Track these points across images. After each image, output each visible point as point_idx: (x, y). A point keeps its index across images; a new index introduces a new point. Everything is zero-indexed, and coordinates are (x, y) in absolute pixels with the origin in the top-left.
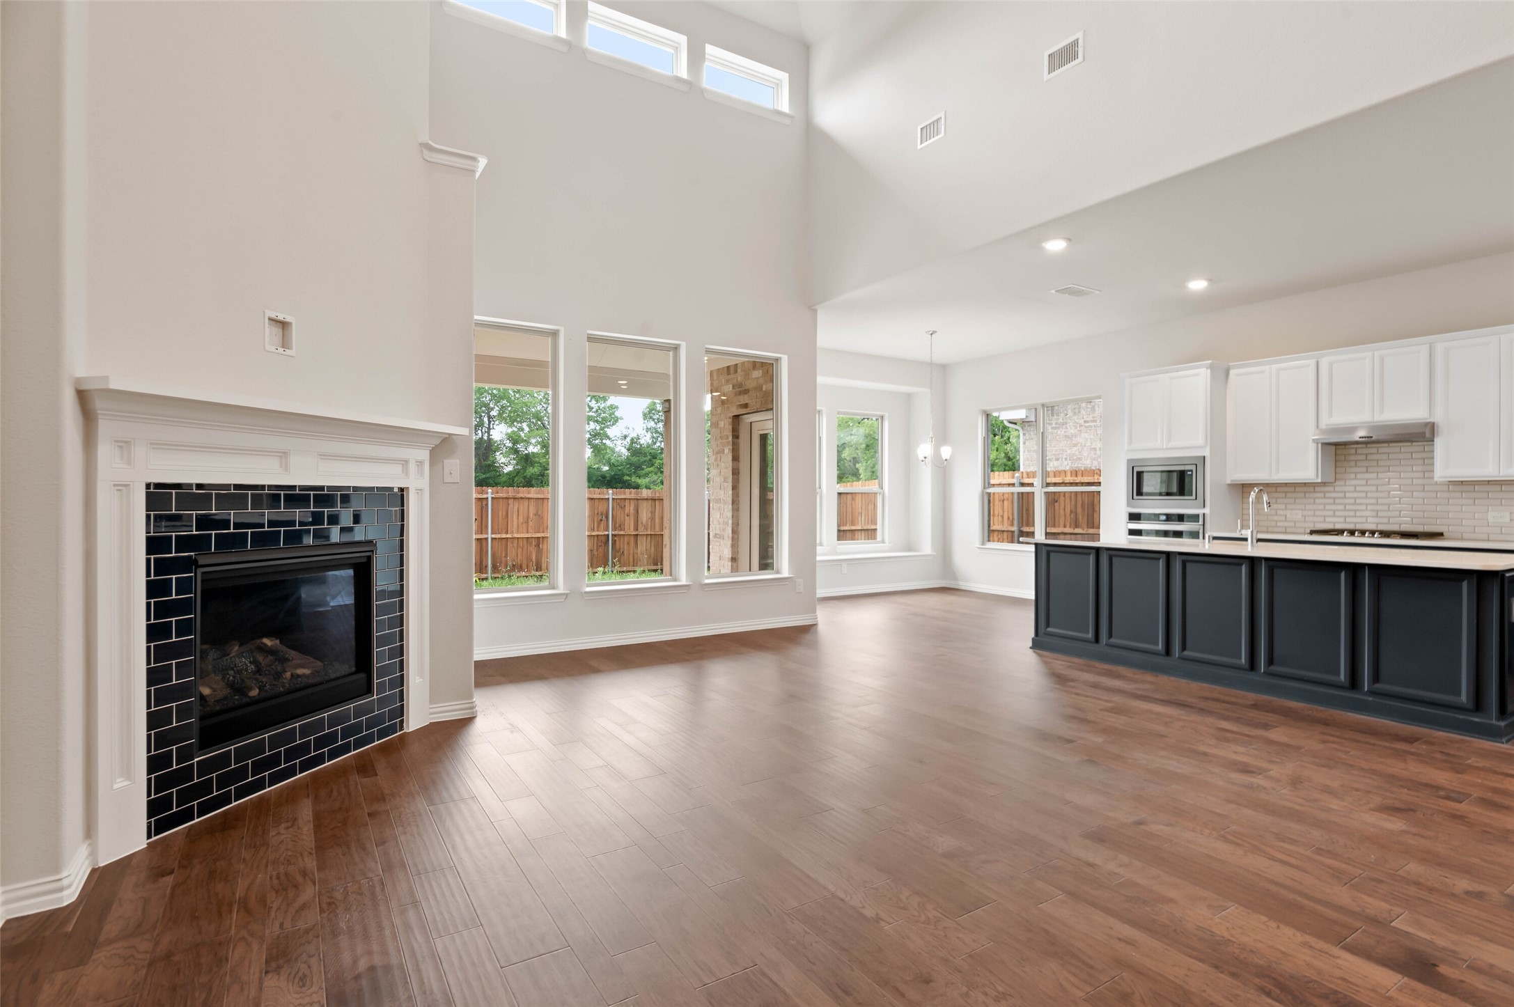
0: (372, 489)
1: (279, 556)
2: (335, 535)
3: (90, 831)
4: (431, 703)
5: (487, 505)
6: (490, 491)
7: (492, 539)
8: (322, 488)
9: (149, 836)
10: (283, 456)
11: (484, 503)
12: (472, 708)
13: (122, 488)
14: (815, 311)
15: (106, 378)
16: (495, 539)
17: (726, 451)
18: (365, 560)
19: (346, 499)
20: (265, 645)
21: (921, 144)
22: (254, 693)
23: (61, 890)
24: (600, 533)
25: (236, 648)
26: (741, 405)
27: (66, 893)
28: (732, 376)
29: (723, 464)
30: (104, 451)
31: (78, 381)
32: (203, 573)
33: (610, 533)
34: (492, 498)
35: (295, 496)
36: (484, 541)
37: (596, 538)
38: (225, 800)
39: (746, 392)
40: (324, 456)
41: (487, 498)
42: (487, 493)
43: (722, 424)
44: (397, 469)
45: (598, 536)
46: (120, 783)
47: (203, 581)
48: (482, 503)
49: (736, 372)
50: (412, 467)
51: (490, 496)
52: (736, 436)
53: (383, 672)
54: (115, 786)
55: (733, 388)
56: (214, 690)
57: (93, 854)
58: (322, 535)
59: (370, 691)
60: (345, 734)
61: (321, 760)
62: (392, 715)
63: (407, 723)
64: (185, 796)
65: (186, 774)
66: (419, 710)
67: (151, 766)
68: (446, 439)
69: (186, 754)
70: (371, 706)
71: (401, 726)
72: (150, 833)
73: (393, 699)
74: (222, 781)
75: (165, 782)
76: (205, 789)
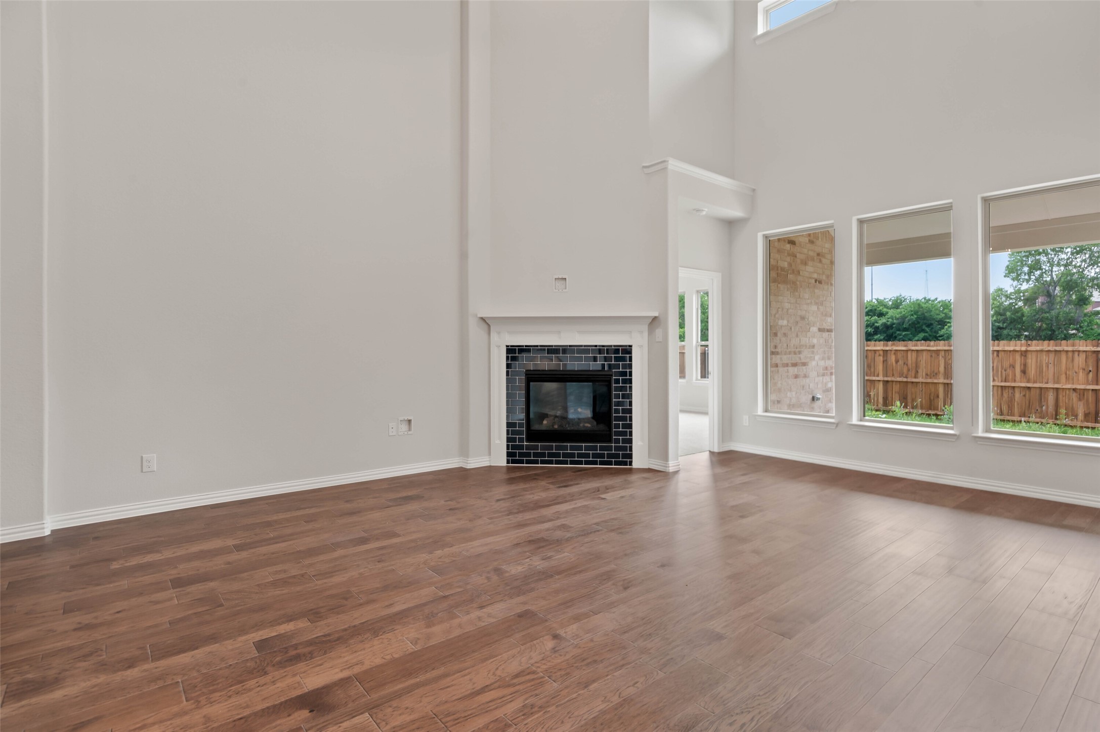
3: (490, 453)
10: (558, 333)
30: (493, 336)
31: (482, 314)
40: (580, 332)
44: (626, 336)
46: (498, 442)
50: (635, 334)
53: (618, 434)
59: (610, 441)
60: (594, 456)
61: (580, 463)
62: (625, 456)
63: (633, 463)
64: (521, 455)
65: (521, 447)
66: (640, 458)
67: (509, 440)
68: (655, 318)
69: (521, 440)
70: (610, 448)
71: (631, 463)
72: (508, 462)
73: (625, 449)
74: (536, 455)
75: (514, 447)
76: (529, 455)
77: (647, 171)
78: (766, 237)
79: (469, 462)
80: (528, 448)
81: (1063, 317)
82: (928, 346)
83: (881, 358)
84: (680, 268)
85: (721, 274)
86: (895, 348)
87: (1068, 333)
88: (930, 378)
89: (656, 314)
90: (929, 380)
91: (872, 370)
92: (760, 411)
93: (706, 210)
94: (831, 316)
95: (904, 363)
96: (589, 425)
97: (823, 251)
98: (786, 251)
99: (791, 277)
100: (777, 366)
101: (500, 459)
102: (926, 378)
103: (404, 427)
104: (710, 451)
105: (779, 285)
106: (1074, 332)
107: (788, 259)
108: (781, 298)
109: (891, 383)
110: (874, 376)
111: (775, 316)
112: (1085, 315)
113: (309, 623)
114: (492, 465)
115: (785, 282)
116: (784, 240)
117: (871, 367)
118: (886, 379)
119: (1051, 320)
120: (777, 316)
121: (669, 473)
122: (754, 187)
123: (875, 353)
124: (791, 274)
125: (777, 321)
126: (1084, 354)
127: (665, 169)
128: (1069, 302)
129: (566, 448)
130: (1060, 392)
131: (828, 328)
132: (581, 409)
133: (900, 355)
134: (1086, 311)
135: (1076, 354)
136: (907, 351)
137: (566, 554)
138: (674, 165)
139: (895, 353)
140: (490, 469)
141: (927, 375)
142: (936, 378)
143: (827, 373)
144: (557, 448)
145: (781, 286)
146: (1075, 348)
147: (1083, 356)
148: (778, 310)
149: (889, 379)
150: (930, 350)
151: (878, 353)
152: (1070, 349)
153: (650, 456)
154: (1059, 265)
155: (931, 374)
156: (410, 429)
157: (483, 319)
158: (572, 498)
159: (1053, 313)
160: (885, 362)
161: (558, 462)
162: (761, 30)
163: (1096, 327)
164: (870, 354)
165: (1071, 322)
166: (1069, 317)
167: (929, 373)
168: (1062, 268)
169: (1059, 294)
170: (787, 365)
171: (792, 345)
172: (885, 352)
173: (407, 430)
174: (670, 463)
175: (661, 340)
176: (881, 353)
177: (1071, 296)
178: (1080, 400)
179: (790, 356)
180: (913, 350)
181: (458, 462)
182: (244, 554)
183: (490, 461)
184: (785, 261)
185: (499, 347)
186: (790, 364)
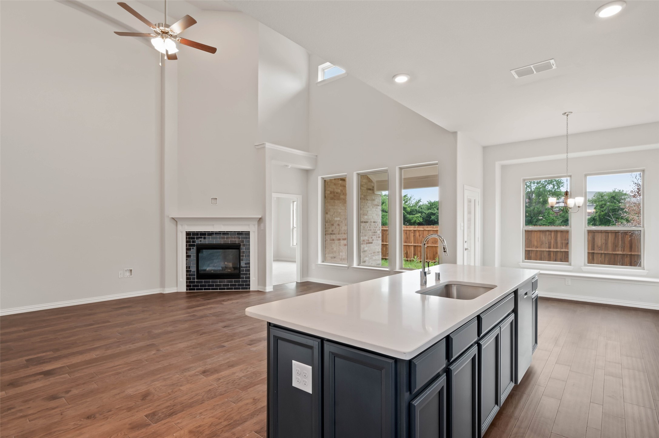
3: (177, 286)
10: (213, 225)
30: (179, 226)
32: (197, 247)
40: (224, 225)
44: (247, 227)
46: (181, 280)
50: (252, 226)
53: (243, 274)
59: (239, 278)
60: (231, 285)
61: (224, 289)
62: (246, 285)
63: (250, 288)
64: (194, 286)
65: (194, 282)
66: (254, 286)
67: (187, 279)
68: (260, 219)
69: (194, 279)
70: (239, 282)
71: (249, 289)
72: (187, 290)
73: (246, 281)
74: (201, 286)
75: (190, 282)
76: (198, 286)
77: (257, 147)
78: (323, 178)
79: (165, 290)
80: (197, 282)
81: (536, 210)
82: (433, 228)
83: (413, 234)
84: (273, 193)
85: (301, 196)
86: (419, 229)
87: (538, 219)
88: (434, 244)
89: (260, 217)
90: (433, 245)
91: (409, 240)
92: (320, 262)
93: (291, 166)
94: (366, 215)
95: (423, 237)
96: (230, 270)
97: (362, 184)
98: (339, 184)
99: (342, 197)
100: (334, 240)
101: (183, 288)
102: (432, 244)
103: (128, 274)
104: (296, 282)
105: (335, 201)
106: (541, 218)
107: (341, 188)
108: (336, 207)
109: (417, 247)
110: (410, 243)
111: (332, 216)
112: (546, 209)
113: (53, 353)
114: (178, 291)
115: (339, 199)
116: (338, 179)
117: (408, 239)
118: (415, 245)
119: (531, 212)
120: (333, 216)
121: (266, 292)
122: (316, 155)
123: (410, 231)
124: (342, 195)
125: (333, 218)
127: (264, 147)
128: (539, 202)
129: (209, 282)
131: (365, 221)
132: (227, 262)
133: (421, 232)
134: (547, 207)
136: (424, 230)
137: (186, 325)
138: (268, 145)
139: (418, 232)
140: (177, 293)
141: (432, 242)
142: (436, 244)
143: (364, 243)
144: (212, 282)
145: (336, 201)
148: (334, 213)
149: (416, 245)
150: (433, 230)
151: (411, 231)
153: (258, 285)
154: (534, 183)
155: (434, 242)
156: (131, 275)
157: (173, 219)
158: (208, 304)
159: (532, 208)
160: (414, 236)
161: (212, 289)
162: (320, 79)
163: (551, 215)
164: (408, 232)
165: (540, 213)
166: (539, 211)
167: (433, 242)
168: (536, 184)
169: (534, 198)
170: (339, 240)
171: (343, 230)
172: (415, 231)
173: (130, 275)
174: (267, 287)
175: (263, 229)
176: (413, 231)
177: (540, 199)
179: (342, 235)
180: (426, 230)
181: (160, 291)
182: (27, 333)
183: (177, 289)
184: (339, 189)
185: (182, 232)
186: (341, 239)
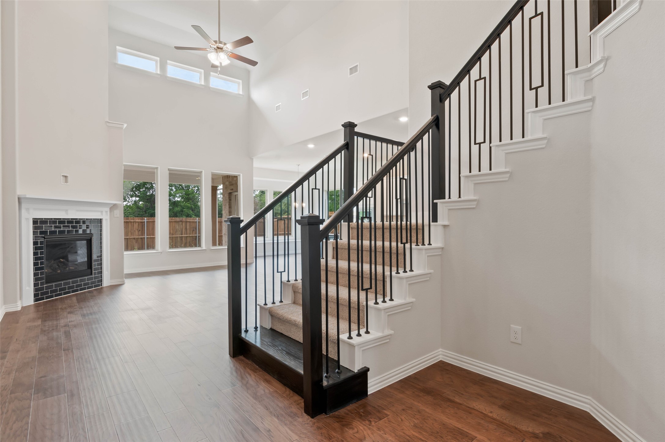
0: (92, 219)
1: (66, 236)
2: (81, 231)
3: (21, 298)
4: (111, 279)
5: (144, 224)
6: (145, 219)
7: (147, 238)
8: (77, 219)
9: (34, 302)
10: (66, 211)
11: (143, 224)
12: (124, 281)
13: (27, 219)
14: (253, 159)
15: (25, 195)
16: (148, 238)
17: (227, 205)
18: (90, 238)
19: (84, 222)
20: (61, 261)
21: (303, 98)
22: (59, 271)
23: (17, 307)
24: (193, 235)
25: (53, 261)
26: (231, 189)
27: (18, 308)
28: (228, 179)
29: (226, 209)
30: (23, 211)
31: (18, 195)
32: (46, 240)
33: (197, 235)
34: (147, 222)
35: (70, 221)
36: (143, 239)
37: (191, 237)
38: (52, 297)
39: (232, 185)
40: (77, 211)
41: (145, 222)
42: (145, 220)
43: (226, 195)
44: (100, 213)
45: (192, 236)
46: (27, 288)
47: (46, 242)
48: (142, 224)
49: (230, 178)
50: (104, 213)
51: (146, 221)
52: (230, 200)
53: (95, 269)
54: (27, 289)
55: (229, 183)
56: (48, 270)
57: (22, 303)
58: (77, 231)
59: (92, 274)
60: (84, 285)
61: (77, 291)
62: (99, 281)
63: (103, 284)
64: (42, 294)
65: (43, 289)
66: (107, 281)
67: (35, 285)
68: (115, 205)
69: (42, 284)
70: (92, 279)
73: (99, 277)
74: (52, 292)
76: (47, 293)
80: (47, 288)
89: (118, 203)
114: (24, 306)
126: (138, 223)
127: (121, 128)
129: (69, 283)
130: (129, 240)
135: (135, 223)
144: (64, 284)
146: (135, 221)
147: (137, 224)
152: (133, 221)
157: (19, 199)
161: (65, 293)
174: (124, 279)
175: (119, 216)
178: (136, 242)
